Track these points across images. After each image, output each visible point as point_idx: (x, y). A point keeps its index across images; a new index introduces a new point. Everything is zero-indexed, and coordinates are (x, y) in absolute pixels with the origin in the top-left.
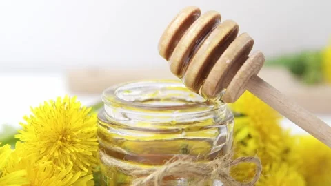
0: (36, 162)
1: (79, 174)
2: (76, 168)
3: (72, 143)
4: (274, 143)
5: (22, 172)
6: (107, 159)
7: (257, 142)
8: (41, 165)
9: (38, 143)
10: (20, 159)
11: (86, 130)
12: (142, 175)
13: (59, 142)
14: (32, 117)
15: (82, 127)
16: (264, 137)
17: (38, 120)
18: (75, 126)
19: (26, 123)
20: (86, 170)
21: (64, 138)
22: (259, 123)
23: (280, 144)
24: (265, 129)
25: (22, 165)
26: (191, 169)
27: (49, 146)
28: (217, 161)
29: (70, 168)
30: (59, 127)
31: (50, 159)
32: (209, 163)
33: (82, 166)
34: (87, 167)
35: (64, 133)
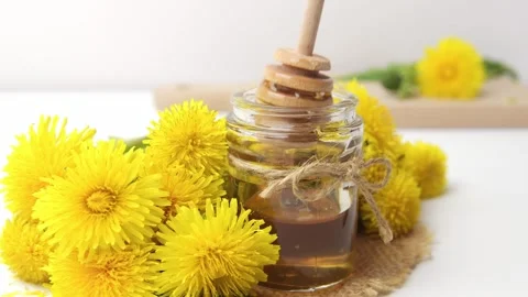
0: (168, 167)
1: (211, 178)
2: (207, 173)
3: (202, 147)
4: (391, 149)
5: (157, 176)
6: (239, 162)
7: (374, 149)
8: (172, 170)
9: (167, 148)
10: (151, 164)
11: (216, 134)
12: (276, 178)
13: (190, 147)
14: (160, 121)
15: (213, 130)
16: (381, 143)
17: (168, 125)
18: (204, 130)
19: (152, 127)
20: (217, 174)
21: (194, 142)
22: (376, 129)
23: (397, 150)
24: (383, 136)
25: (154, 170)
26: (328, 170)
27: (179, 151)
28: (350, 162)
29: (201, 172)
30: (189, 132)
31: (181, 164)
32: (345, 164)
33: (212, 170)
34: (217, 171)
35: (194, 137)
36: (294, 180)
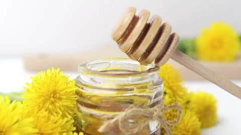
0: (37, 113)
1: (66, 119)
2: (64, 116)
3: (60, 99)
4: (181, 97)
5: (31, 119)
6: (84, 109)
7: (170, 97)
8: (40, 114)
9: (37, 100)
10: (27, 111)
11: (69, 90)
12: (109, 119)
13: (52, 99)
14: (32, 83)
15: (66, 88)
16: (175, 94)
17: (36, 85)
18: (61, 88)
19: (27, 86)
20: (70, 117)
21: (54, 96)
22: (171, 84)
23: (184, 97)
24: (175, 88)
25: (29, 115)
27: (44, 102)
28: (156, 108)
29: (60, 115)
30: (51, 89)
31: (46, 110)
33: (67, 114)
34: (70, 114)
35: (54, 93)
36: (120, 121)
